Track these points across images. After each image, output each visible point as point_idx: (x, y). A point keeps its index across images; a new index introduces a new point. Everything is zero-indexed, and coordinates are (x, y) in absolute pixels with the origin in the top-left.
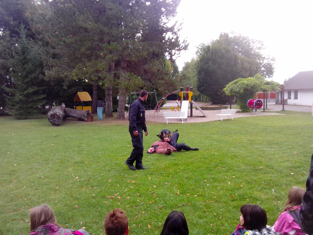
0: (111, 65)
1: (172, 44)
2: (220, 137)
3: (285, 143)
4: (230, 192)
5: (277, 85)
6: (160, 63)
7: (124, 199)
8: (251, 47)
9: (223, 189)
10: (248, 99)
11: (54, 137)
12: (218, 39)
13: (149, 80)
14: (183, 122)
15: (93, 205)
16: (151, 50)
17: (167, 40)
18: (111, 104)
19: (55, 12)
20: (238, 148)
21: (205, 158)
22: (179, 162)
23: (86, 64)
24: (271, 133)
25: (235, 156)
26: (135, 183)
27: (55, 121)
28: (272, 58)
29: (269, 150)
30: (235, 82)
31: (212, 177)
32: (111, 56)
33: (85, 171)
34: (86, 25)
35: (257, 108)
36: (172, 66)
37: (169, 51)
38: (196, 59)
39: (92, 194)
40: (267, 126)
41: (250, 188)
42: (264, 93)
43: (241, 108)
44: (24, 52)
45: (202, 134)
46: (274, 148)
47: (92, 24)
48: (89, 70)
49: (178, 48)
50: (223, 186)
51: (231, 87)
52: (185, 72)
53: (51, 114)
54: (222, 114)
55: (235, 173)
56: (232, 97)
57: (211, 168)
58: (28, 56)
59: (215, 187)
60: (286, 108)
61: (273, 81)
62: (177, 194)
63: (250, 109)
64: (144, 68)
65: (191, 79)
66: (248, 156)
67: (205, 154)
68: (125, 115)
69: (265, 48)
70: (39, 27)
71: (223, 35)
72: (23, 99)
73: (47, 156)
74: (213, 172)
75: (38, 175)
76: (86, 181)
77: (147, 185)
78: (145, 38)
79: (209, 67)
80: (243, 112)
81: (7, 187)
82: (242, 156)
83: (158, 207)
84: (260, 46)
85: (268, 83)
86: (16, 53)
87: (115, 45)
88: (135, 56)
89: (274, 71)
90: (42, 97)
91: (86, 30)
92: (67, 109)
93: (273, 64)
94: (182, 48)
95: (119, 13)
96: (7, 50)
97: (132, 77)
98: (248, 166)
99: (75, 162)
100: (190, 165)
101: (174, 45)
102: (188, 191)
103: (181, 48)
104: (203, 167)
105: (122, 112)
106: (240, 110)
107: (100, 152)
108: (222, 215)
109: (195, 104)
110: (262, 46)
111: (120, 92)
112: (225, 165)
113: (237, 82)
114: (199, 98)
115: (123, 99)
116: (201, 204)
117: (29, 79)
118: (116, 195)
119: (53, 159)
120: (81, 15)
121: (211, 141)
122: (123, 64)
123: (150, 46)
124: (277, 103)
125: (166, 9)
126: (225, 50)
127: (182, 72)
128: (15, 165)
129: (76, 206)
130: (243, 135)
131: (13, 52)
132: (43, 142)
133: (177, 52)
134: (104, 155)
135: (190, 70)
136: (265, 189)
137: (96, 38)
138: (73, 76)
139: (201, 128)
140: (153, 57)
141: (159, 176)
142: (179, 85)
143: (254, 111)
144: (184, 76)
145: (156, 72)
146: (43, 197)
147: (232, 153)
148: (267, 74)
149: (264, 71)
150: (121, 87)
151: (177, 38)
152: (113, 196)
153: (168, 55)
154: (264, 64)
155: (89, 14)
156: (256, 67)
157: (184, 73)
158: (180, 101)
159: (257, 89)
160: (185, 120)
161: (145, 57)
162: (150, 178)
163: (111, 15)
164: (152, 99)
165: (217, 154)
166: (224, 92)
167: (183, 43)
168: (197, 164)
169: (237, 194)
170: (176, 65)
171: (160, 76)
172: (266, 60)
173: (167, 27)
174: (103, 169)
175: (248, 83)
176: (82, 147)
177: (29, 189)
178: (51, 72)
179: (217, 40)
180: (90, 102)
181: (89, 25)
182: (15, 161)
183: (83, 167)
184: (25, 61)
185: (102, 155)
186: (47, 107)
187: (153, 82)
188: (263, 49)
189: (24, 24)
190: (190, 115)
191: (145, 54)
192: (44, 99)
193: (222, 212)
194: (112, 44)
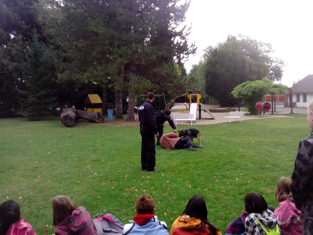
0: (121, 68)
1: (181, 48)
2: (228, 139)
3: (292, 144)
4: (238, 187)
5: (285, 88)
6: (168, 67)
7: (141, 191)
8: (259, 51)
9: (231, 185)
10: (256, 102)
11: (69, 137)
12: (226, 42)
13: (158, 83)
14: (192, 124)
15: (114, 197)
16: (160, 54)
17: (176, 44)
18: (121, 106)
19: (67, 17)
20: (246, 149)
21: (214, 157)
22: (190, 161)
23: (97, 67)
24: (279, 135)
25: (243, 156)
26: (150, 179)
27: (68, 122)
28: (280, 61)
29: (275, 150)
30: (243, 85)
31: (221, 174)
32: (121, 60)
33: (103, 168)
34: (97, 29)
35: (266, 110)
36: (180, 69)
37: (177, 55)
38: (203, 62)
39: (111, 187)
40: (275, 128)
41: (256, 184)
42: (272, 96)
43: (250, 110)
44: (37, 56)
45: (211, 135)
46: (281, 149)
47: (103, 29)
48: (100, 73)
49: (187, 52)
50: (231, 182)
51: (239, 90)
52: (193, 74)
53: (64, 116)
54: (230, 116)
55: (242, 171)
56: (241, 99)
57: (220, 167)
58: (40, 59)
59: (224, 183)
60: (295, 111)
61: (281, 84)
62: (188, 188)
63: (258, 111)
64: (153, 71)
65: (198, 82)
66: (255, 156)
67: (215, 153)
68: (135, 117)
69: (273, 52)
70: (51, 32)
71: (231, 38)
72: (36, 101)
73: (65, 154)
74: (222, 170)
75: (59, 171)
76: (105, 176)
77: (161, 180)
78: (154, 42)
79: (216, 69)
80: (251, 114)
81: (33, 181)
82: (250, 156)
83: (172, 198)
84: (268, 49)
85: (276, 86)
86: (29, 56)
87: (125, 49)
88: (144, 60)
89: (283, 74)
90: (54, 100)
91: (97, 34)
92: (78, 111)
93: (281, 67)
94: (191, 52)
95: (129, 18)
96: (20, 53)
97: (142, 80)
98: (256, 165)
99: (92, 160)
100: (200, 163)
101: (183, 49)
102: (199, 186)
103: (189, 52)
104: (212, 165)
105: (132, 114)
106: (249, 113)
107: (114, 151)
108: (231, 206)
109: (203, 106)
110: (270, 50)
111: (130, 95)
112: (233, 164)
113: (245, 85)
114: (207, 101)
115: (133, 101)
116: (211, 197)
117: (42, 81)
118: (133, 188)
119: (71, 157)
120: (92, 21)
121: (219, 142)
122: (133, 68)
123: (159, 50)
124: (285, 106)
125: (175, 14)
126: (232, 53)
127: (190, 75)
128: (36, 162)
129: (99, 197)
130: (251, 137)
131: (26, 55)
132: (59, 142)
133: (186, 56)
134: (118, 154)
135: (198, 73)
136: (270, 185)
137: (107, 42)
138: (84, 79)
139: (210, 130)
140: (162, 61)
141: (172, 173)
142: (187, 88)
143: (262, 113)
144: (193, 80)
145: (165, 75)
146: (67, 189)
147: (240, 154)
148: (276, 77)
149: (272, 74)
150: (131, 90)
151: (186, 42)
152: (130, 189)
153: (177, 59)
154: (272, 67)
155: (100, 20)
156: (264, 70)
157: (192, 76)
158: (188, 104)
159: (265, 92)
160: (194, 122)
161: (154, 60)
162: (163, 174)
163: (121, 21)
164: (160, 101)
165: (226, 154)
166: (232, 95)
167: (191, 47)
168: (207, 163)
169: (244, 189)
170: (184, 68)
171: (169, 79)
172: (274, 63)
173: (176, 31)
174: (118, 166)
175: (256, 86)
176: (97, 146)
177: (54, 183)
178: (63, 75)
179: (224, 44)
180: (100, 104)
181: (101, 30)
182: (36, 159)
183: (100, 165)
184: (37, 64)
185: (116, 154)
186: (58, 109)
187: (162, 85)
188: (271, 52)
189: (36, 29)
190: (198, 117)
191: (154, 58)
192: (55, 101)
193: (230, 203)
194: (122, 48)
